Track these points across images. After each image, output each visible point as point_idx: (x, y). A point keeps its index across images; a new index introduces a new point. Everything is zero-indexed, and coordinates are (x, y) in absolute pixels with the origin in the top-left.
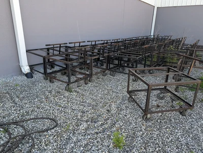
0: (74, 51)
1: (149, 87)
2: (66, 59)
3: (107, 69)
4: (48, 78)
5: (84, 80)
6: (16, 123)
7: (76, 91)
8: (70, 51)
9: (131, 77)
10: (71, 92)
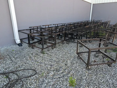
0: (45, 31)
1: (89, 51)
2: (41, 35)
3: (64, 40)
4: (31, 46)
5: (51, 47)
6: (13, 72)
7: (47, 53)
8: (43, 30)
9: (79, 45)
10: (44, 54)
